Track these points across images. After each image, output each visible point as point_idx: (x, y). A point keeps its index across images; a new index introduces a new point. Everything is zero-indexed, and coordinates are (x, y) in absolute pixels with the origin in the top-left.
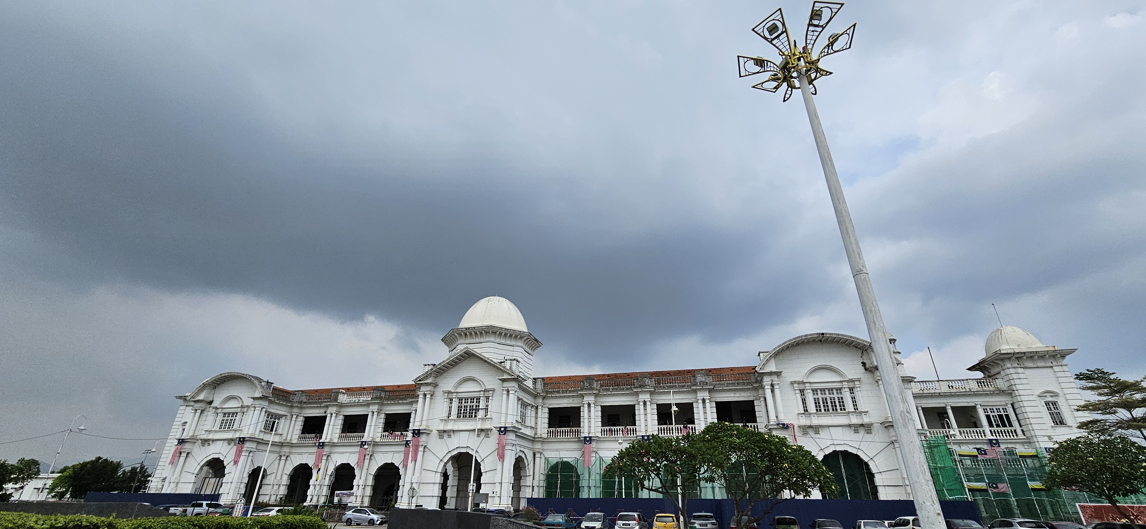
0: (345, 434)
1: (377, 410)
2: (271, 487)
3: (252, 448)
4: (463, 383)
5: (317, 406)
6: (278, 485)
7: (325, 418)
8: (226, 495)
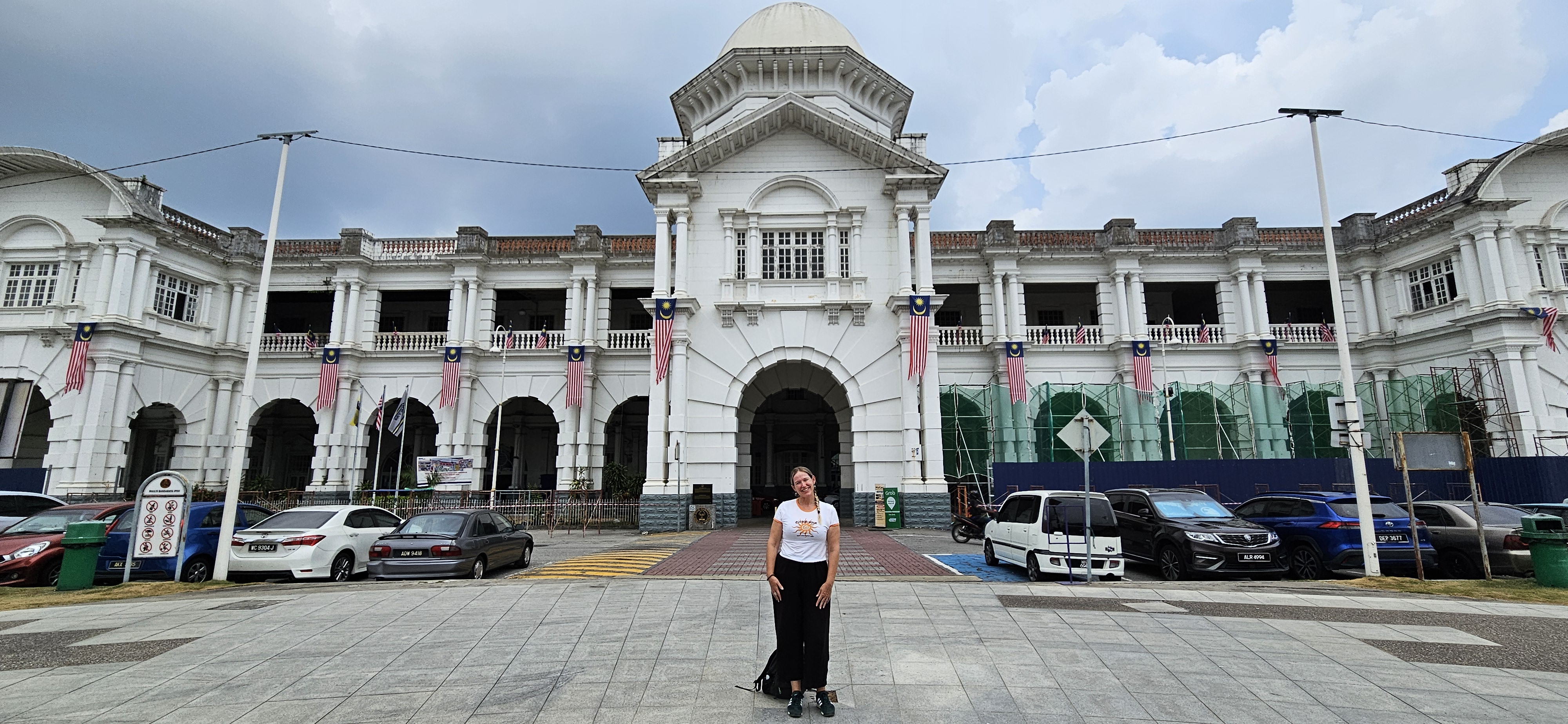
0: (390, 335)
1: (476, 279)
2: (200, 453)
3: (127, 353)
4: (771, 195)
5: (301, 268)
6: (222, 449)
7: (329, 297)
8: (67, 473)
